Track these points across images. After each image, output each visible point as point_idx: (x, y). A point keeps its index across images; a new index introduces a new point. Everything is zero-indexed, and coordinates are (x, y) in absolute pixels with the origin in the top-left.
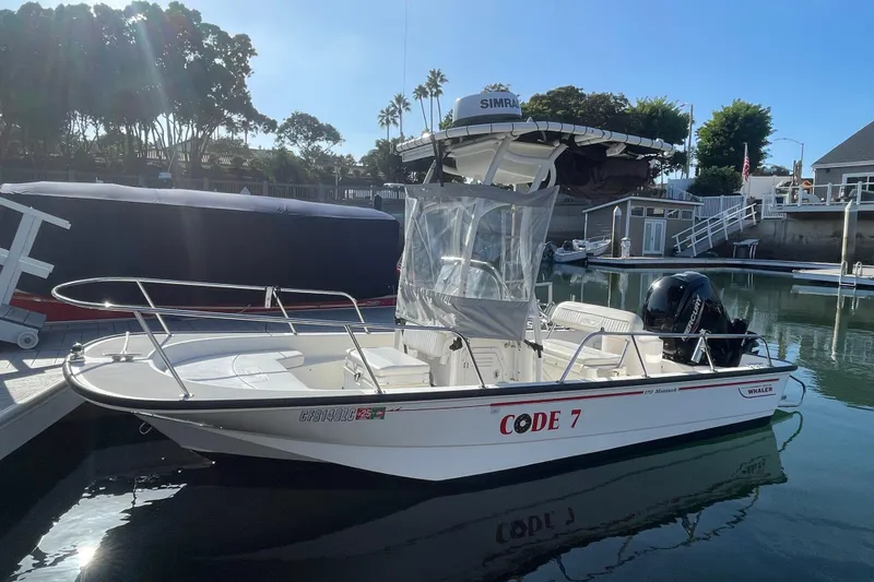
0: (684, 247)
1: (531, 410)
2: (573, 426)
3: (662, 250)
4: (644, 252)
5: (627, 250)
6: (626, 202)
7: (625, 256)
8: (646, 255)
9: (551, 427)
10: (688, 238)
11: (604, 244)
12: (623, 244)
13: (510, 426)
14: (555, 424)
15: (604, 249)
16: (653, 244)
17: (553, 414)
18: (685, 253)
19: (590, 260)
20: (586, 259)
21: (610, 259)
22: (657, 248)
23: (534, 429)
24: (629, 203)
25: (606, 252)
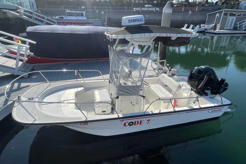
0: (240, 27)
1: (133, 121)
2: (148, 123)
3: (232, 28)
4: (225, 28)
5: (219, 28)
6: (222, 11)
7: (217, 30)
8: (226, 30)
9: (140, 124)
10: (242, 24)
11: (212, 25)
12: (218, 26)
13: (127, 124)
14: (142, 123)
15: (211, 28)
16: (229, 25)
17: (141, 121)
18: (240, 29)
19: (205, 31)
20: (204, 31)
21: (212, 31)
22: (230, 27)
23: (135, 124)
24: (223, 11)
25: (211, 29)
